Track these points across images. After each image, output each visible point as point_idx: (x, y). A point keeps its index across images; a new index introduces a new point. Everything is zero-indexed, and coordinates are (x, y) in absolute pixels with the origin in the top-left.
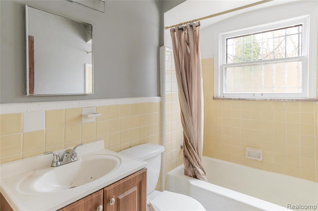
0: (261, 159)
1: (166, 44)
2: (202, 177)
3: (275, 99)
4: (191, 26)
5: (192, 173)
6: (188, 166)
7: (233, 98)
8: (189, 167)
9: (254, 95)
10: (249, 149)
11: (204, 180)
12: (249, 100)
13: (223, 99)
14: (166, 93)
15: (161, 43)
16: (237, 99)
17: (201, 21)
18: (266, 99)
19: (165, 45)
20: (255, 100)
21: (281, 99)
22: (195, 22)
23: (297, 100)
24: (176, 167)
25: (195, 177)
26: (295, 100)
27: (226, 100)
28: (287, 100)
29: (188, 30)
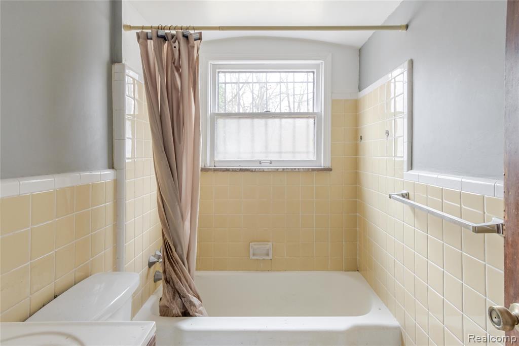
0: (270, 257)
1: (126, 61)
2: (199, 311)
3: (288, 169)
4: (186, 37)
5: (180, 309)
6: (172, 298)
7: (232, 169)
8: (174, 299)
9: (260, 163)
10: (255, 245)
11: (202, 314)
12: (255, 171)
13: (215, 170)
14: (127, 161)
15: (115, 57)
16: (238, 169)
17: (204, 32)
18: (278, 169)
19: (123, 62)
20: (263, 171)
21: (295, 169)
22: (192, 32)
23: (313, 170)
24: (142, 306)
25: (186, 314)
26: (310, 170)
27: (221, 171)
28: (302, 170)
29: (179, 43)
